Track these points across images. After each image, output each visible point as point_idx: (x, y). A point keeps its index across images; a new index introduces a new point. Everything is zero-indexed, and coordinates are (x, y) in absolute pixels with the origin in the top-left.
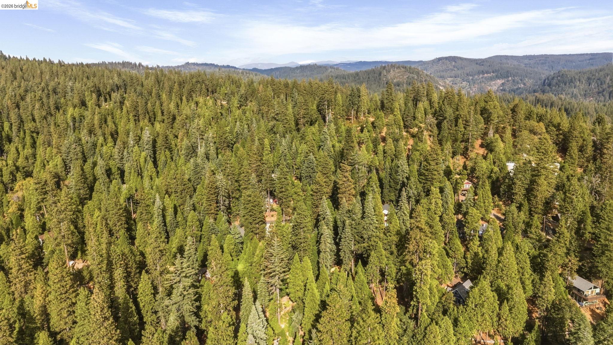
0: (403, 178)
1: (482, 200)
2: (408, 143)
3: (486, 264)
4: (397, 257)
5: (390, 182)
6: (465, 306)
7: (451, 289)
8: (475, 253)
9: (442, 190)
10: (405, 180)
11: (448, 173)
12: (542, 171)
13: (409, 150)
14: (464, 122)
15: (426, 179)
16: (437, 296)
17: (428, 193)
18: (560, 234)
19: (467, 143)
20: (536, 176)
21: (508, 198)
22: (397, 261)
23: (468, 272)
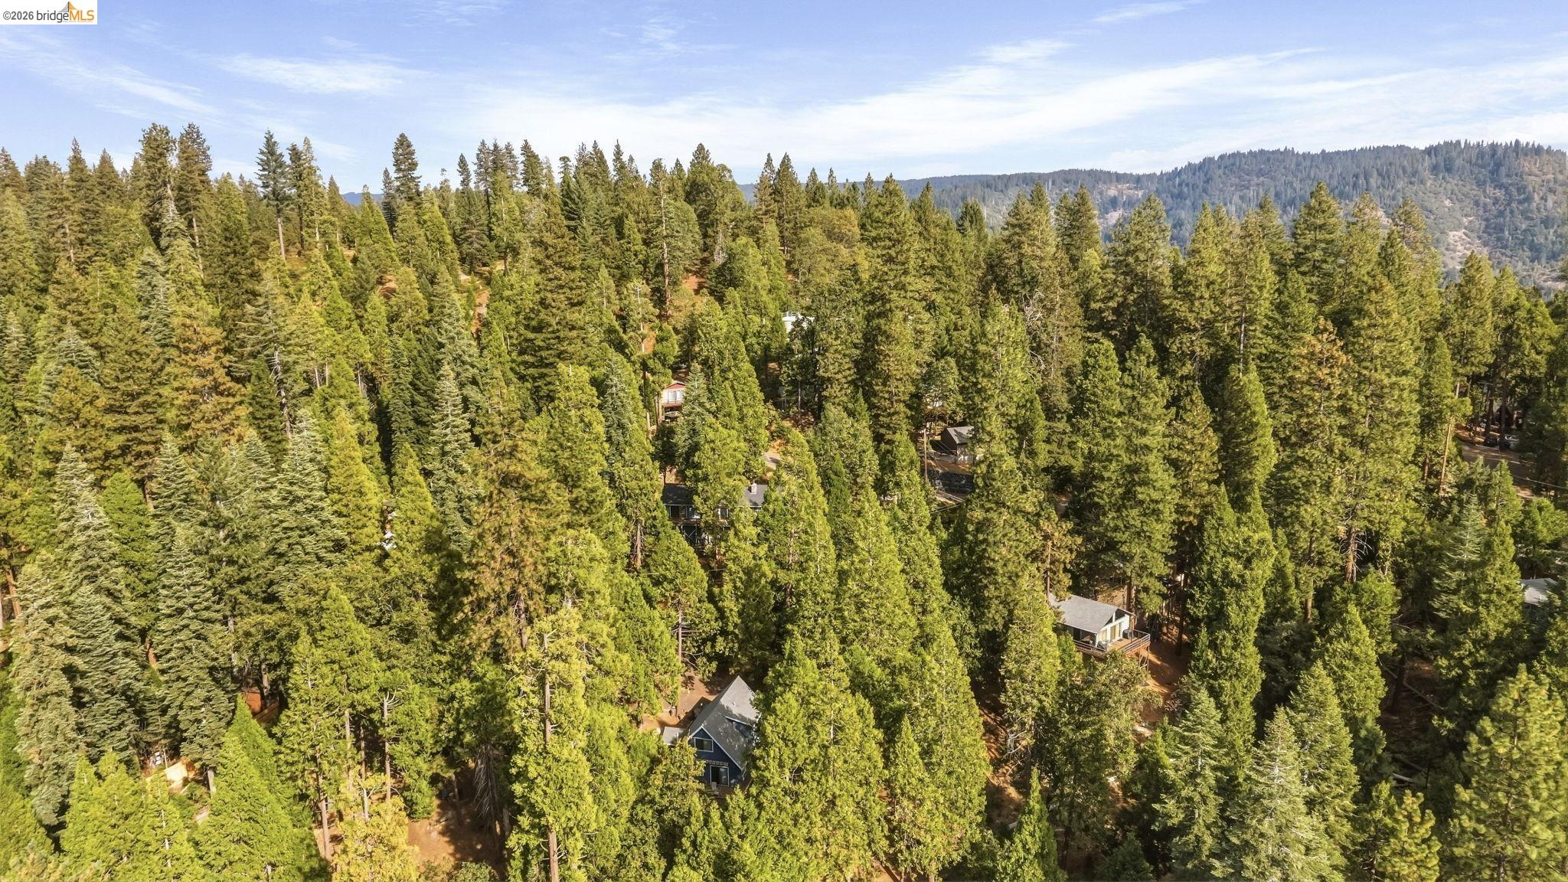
1: (735, 410)
2: (478, 301)
3: (798, 598)
4: (434, 649)
5: (414, 403)
6: (754, 790)
7: (677, 732)
8: (748, 572)
9: (601, 385)
12: (894, 295)
13: (483, 320)
14: (642, 224)
16: (626, 780)
19: (660, 279)
20: (880, 315)
21: (804, 404)
22: (440, 662)
23: (731, 649)
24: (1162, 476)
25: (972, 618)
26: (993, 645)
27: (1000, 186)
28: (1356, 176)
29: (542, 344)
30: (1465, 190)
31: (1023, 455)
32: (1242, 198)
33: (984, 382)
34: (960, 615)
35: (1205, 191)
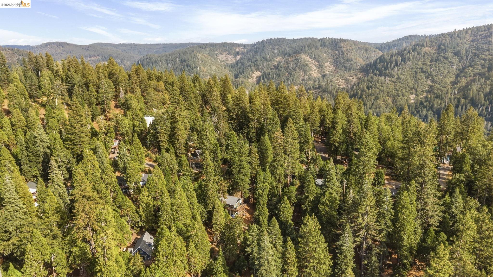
0: (44, 149)
1: (135, 153)
2: (39, 113)
3: (162, 211)
4: (63, 239)
5: (28, 156)
6: (157, 263)
7: (131, 249)
8: (146, 204)
9: (95, 151)
10: (48, 151)
11: (94, 134)
12: (178, 117)
13: (42, 120)
14: (95, 87)
15: (74, 144)
17: (79, 158)
18: (207, 165)
19: (104, 105)
20: (175, 122)
21: (154, 146)
22: (65, 243)
23: (143, 224)
24: (247, 166)
25: (204, 208)
26: (210, 214)
27: (204, 47)
28: (302, 47)
29: (74, 139)
30: (329, 51)
31: (215, 162)
32: (273, 53)
33: (204, 141)
34: (202, 207)
35: (263, 50)
